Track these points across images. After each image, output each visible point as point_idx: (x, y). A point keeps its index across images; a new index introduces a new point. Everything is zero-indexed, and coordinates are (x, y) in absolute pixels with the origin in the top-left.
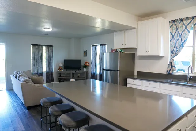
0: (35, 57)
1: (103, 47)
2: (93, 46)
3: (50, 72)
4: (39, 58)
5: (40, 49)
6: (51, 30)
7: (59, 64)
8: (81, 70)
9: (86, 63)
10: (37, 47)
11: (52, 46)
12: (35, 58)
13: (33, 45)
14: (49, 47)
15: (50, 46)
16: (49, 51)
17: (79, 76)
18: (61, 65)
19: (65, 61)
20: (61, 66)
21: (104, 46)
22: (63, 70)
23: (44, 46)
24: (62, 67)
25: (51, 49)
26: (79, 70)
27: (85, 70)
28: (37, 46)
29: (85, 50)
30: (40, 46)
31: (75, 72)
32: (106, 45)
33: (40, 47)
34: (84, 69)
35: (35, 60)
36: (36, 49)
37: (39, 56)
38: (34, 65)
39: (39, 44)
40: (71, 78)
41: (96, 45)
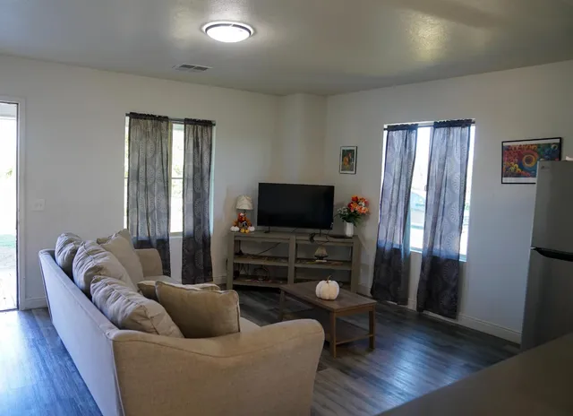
0: (142, 169)
1: (449, 133)
2: (390, 129)
3: (199, 237)
4: (158, 173)
5: (164, 132)
6: (245, 35)
7: (237, 200)
8: (332, 232)
9: (356, 200)
10: (151, 125)
11: (208, 124)
12: (142, 174)
13: (133, 116)
14: (199, 128)
15: (203, 121)
16: (196, 145)
17: (321, 258)
18: (246, 207)
19: (265, 189)
20: (245, 211)
21: (457, 130)
22: (252, 229)
23: (178, 121)
24: (248, 216)
25: (205, 138)
26: (324, 231)
27: (349, 230)
28: (149, 122)
29: (349, 144)
30: (160, 123)
31: (312, 239)
32: (473, 128)
33: (164, 124)
34: (343, 228)
35: (142, 183)
36: (146, 134)
37: (158, 163)
38: (134, 203)
39: (157, 113)
40: (292, 265)
41: (409, 124)
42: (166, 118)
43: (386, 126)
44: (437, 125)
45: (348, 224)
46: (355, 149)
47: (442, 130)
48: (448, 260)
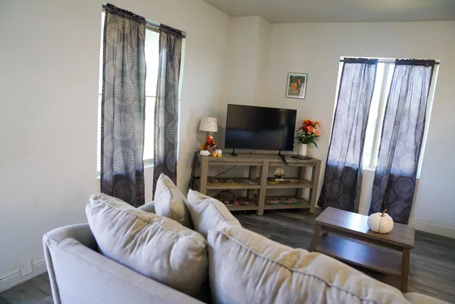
2: (346, 61)
5: (142, 37)
9: (310, 123)
11: (178, 35)
13: (110, 9)
14: (172, 36)
17: (279, 177)
21: (418, 70)
27: (304, 150)
29: (299, 71)
30: (138, 25)
39: (135, 12)
40: (264, 187)
41: (369, 58)
42: (143, 19)
43: (342, 58)
44: (398, 63)
45: (304, 145)
46: (306, 76)
47: (404, 67)
48: (401, 177)
